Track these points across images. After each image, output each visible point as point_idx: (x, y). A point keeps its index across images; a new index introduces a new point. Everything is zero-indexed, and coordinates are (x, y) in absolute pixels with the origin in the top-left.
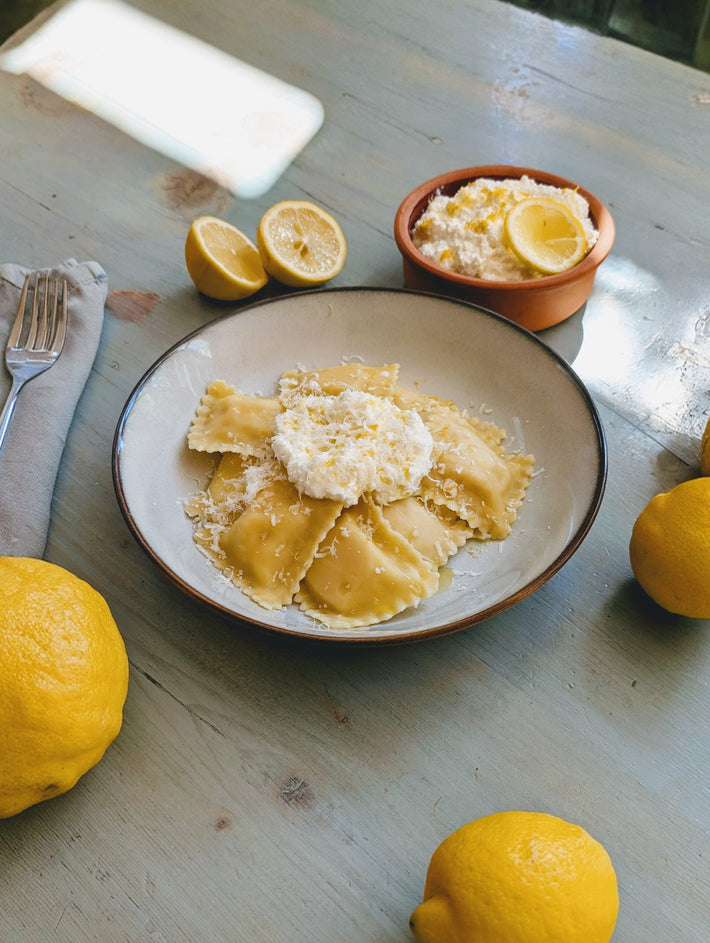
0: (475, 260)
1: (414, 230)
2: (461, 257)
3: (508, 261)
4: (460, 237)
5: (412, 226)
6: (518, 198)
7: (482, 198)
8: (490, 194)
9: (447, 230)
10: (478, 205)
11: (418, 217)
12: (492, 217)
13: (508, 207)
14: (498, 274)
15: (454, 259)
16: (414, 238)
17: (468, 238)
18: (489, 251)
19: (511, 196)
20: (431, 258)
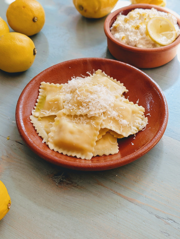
0: (135, 39)
1: (112, 28)
2: (130, 38)
3: (147, 40)
4: (129, 31)
5: (111, 26)
6: (151, 17)
7: (137, 16)
8: (140, 15)
9: (124, 28)
10: (136, 19)
11: (113, 23)
12: (141, 24)
13: (147, 20)
14: (144, 45)
15: (127, 39)
16: (112, 31)
17: (132, 31)
18: (140, 37)
19: (149, 16)
20: (118, 39)
